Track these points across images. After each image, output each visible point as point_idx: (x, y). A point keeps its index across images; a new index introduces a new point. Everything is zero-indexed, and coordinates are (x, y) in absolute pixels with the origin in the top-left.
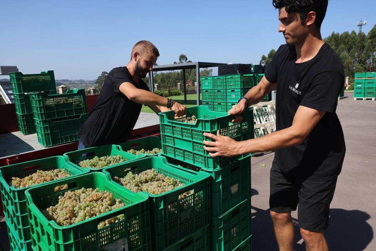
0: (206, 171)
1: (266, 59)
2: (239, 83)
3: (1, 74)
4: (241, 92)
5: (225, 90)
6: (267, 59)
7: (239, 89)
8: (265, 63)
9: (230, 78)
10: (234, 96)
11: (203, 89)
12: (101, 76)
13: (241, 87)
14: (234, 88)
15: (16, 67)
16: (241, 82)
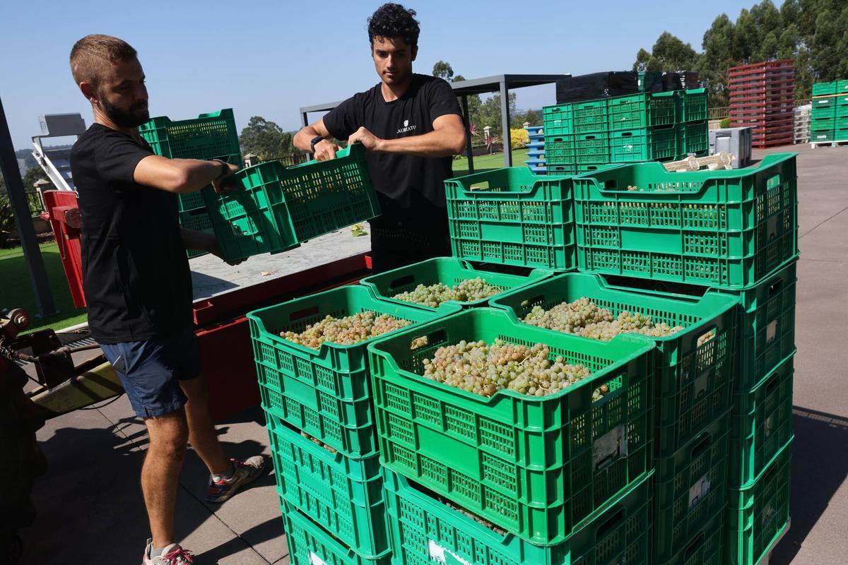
0: (723, 291)
1: (648, 59)
2: (643, 114)
3: (48, 133)
4: (648, 137)
5: (606, 134)
6: (652, 58)
7: (643, 128)
8: (645, 69)
9: (618, 105)
10: (631, 147)
11: (550, 136)
12: (249, 128)
13: (647, 123)
14: (631, 128)
15: (79, 116)
16: (647, 111)
